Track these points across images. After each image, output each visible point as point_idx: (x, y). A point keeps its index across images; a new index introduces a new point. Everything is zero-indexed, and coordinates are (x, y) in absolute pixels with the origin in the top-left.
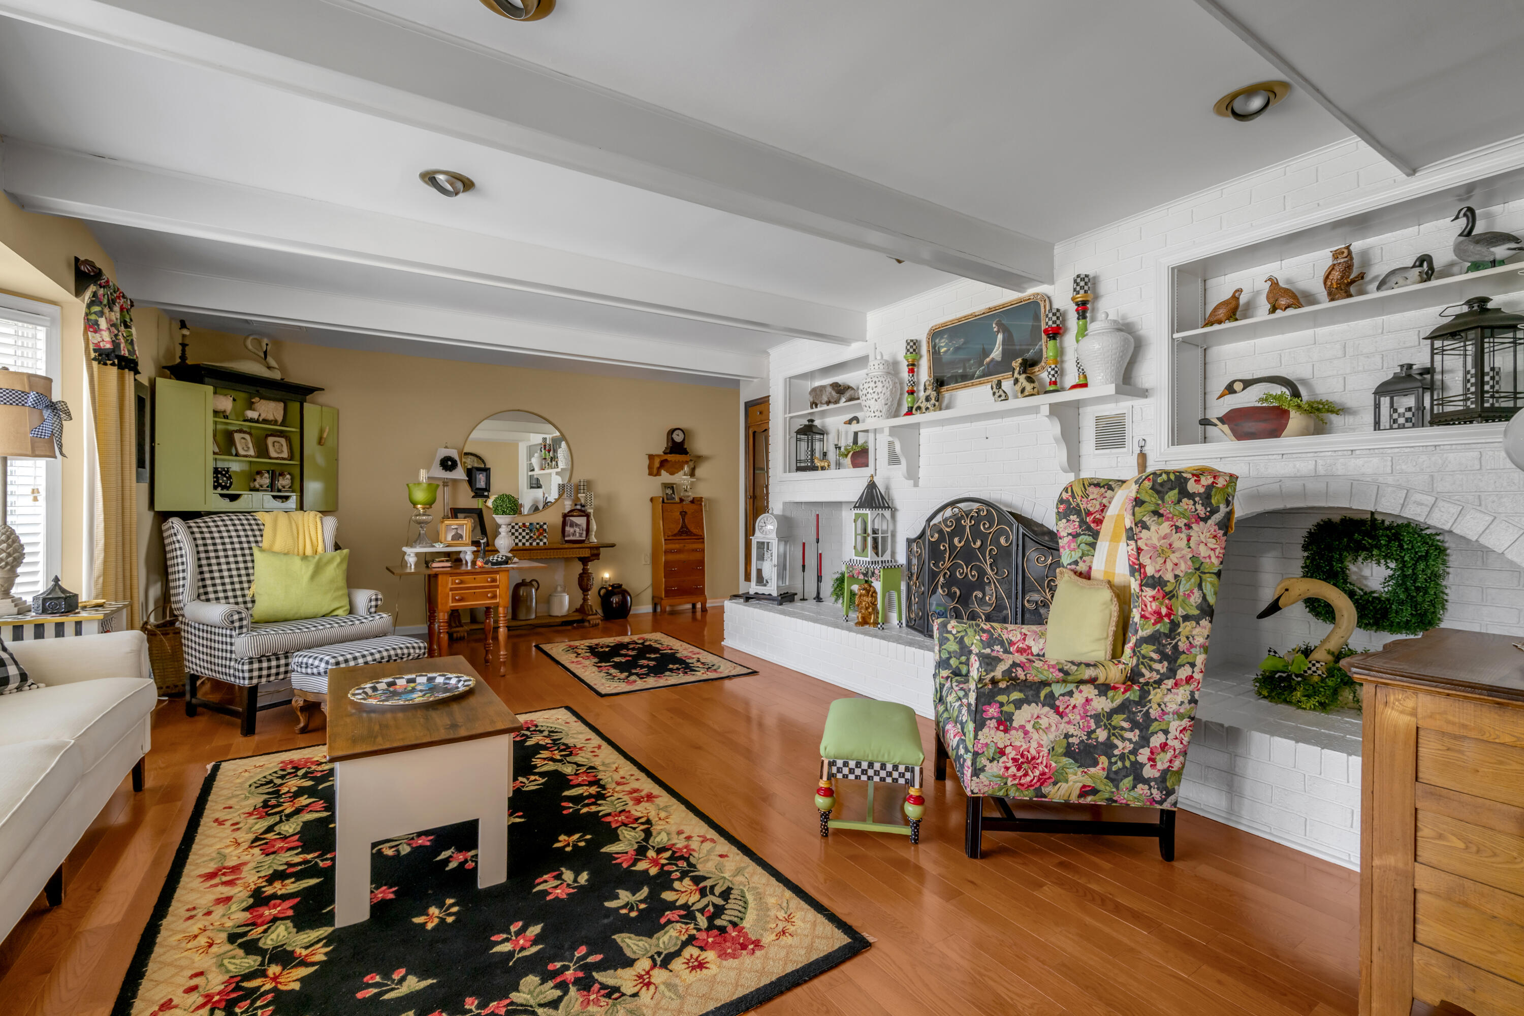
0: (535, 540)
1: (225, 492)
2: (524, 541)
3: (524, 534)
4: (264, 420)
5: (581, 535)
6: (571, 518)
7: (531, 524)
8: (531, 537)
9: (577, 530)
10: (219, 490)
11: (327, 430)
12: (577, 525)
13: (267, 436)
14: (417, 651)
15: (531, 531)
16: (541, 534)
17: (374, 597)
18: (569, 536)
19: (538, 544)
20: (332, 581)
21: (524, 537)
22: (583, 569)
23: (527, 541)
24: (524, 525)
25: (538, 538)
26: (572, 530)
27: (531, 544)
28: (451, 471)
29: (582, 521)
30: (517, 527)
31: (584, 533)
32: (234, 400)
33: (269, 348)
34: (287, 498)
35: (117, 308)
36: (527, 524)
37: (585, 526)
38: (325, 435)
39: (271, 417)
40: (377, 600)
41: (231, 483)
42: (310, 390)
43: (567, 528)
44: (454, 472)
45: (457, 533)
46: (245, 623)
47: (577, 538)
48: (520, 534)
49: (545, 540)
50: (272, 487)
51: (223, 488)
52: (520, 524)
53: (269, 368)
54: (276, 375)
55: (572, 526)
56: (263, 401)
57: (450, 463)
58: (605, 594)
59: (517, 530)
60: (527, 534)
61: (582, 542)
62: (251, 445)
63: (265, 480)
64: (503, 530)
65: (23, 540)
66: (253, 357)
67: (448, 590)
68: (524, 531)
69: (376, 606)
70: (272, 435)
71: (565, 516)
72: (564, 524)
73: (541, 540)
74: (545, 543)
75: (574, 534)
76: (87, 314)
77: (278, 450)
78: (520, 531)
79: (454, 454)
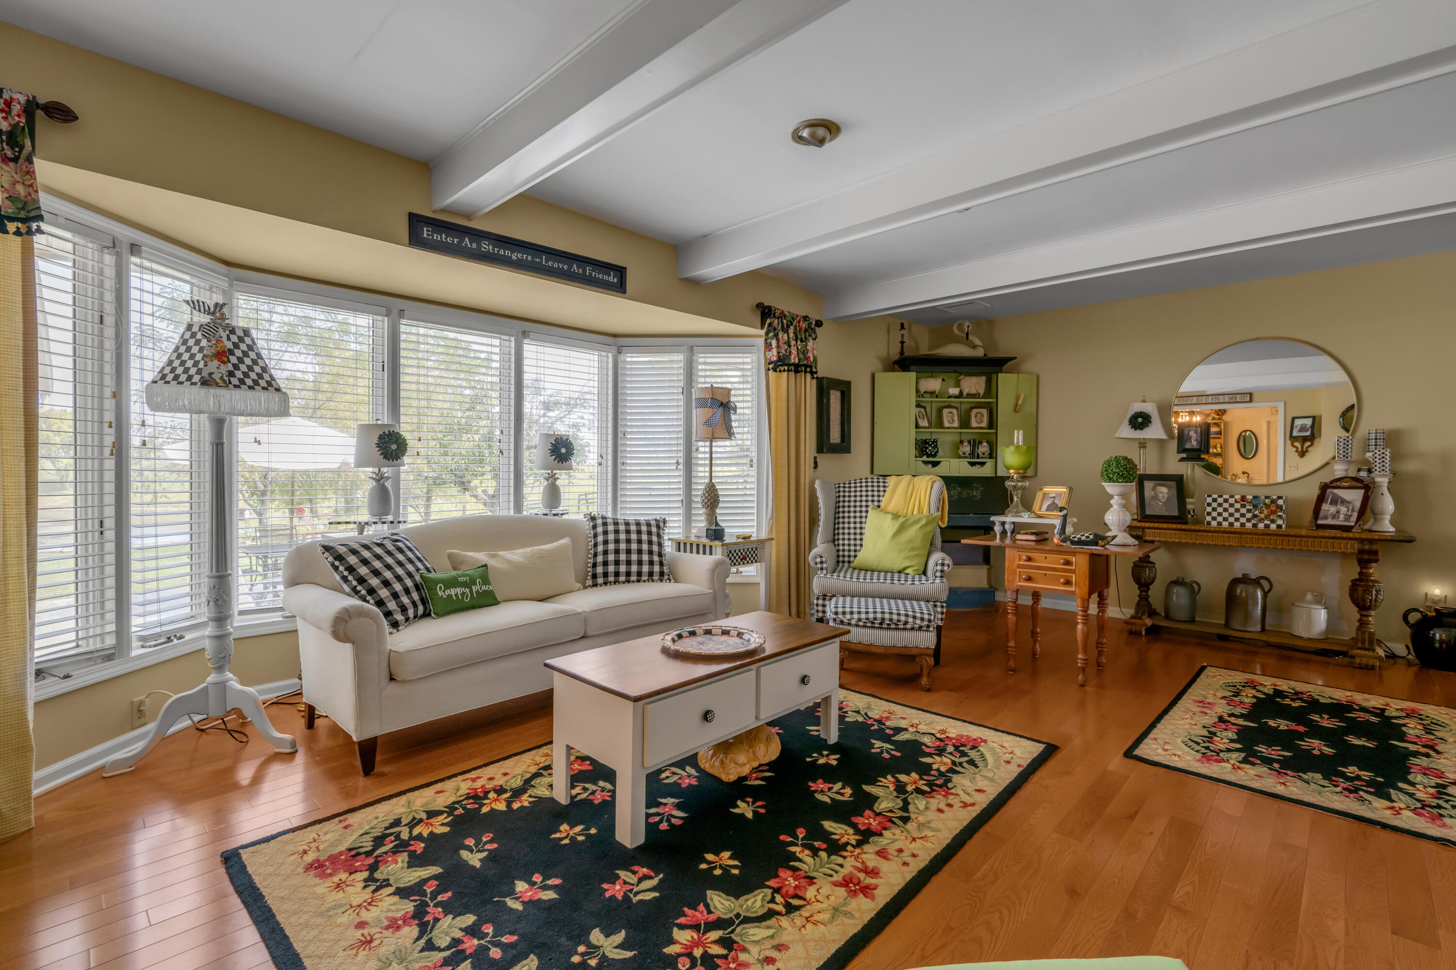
0: (1261, 521)
1: (931, 459)
2: (1243, 520)
3: (1243, 511)
4: (968, 394)
5: (1348, 517)
6: (1335, 491)
7: (1255, 497)
8: (1255, 516)
9: (1343, 510)
10: (925, 458)
11: (1022, 397)
12: (1344, 502)
13: (972, 408)
14: (918, 622)
15: (1255, 506)
16: (1273, 513)
17: (940, 562)
18: (1326, 518)
19: (1267, 526)
20: (910, 541)
21: (1243, 515)
22: (1360, 573)
23: (1249, 520)
24: (1243, 498)
25: (1267, 517)
26: (1333, 509)
27: (1255, 526)
28: (1142, 429)
29: (1355, 496)
30: (1232, 501)
31: (1355, 514)
32: (943, 380)
33: (970, 328)
34: (983, 464)
35: (791, 330)
36: (1250, 497)
37: (1358, 505)
38: (1020, 402)
39: (974, 391)
40: (943, 565)
41: (937, 452)
42: (1006, 360)
43: (1325, 507)
44: (1146, 430)
45: (1054, 503)
46: (825, 566)
47: (1340, 521)
48: (1237, 510)
49: (1280, 522)
50: (973, 454)
51: (928, 456)
52: (1238, 497)
53: (974, 347)
54: (980, 353)
55: (1334, 502)
56: (967, 378)
57: (1140, 420)
58: (1419, 623)
59: (1232, 505)
60: (1249, 511)
61: (1348, 529)
62: (956, 418)
63: (966, 449)
64: (1115, 502)
65: (720, 493)
66: (955, 340)
67: (1015, 566)
68: (1243, 506)
69: (942, 571)
70: (976, 407)
71: (1324, 488)
72: (1321, 499)
73: (1273, 521)
74: (1279, 527)
75: (1335, 516)
76: (766, 340)
77: (979, 420)
78: (1237, 506)
79: (1149, 408)
